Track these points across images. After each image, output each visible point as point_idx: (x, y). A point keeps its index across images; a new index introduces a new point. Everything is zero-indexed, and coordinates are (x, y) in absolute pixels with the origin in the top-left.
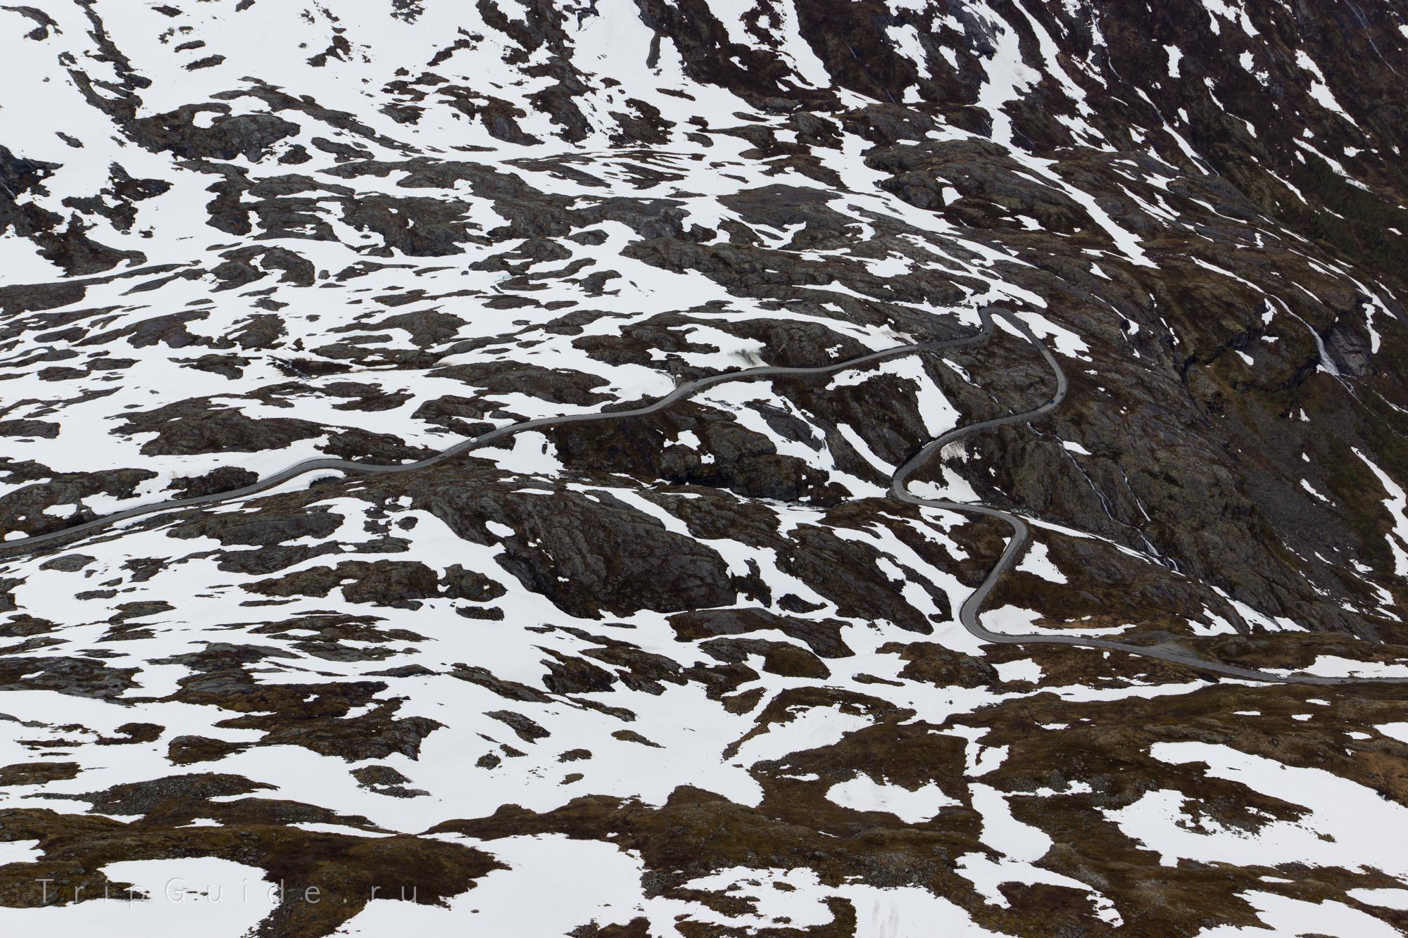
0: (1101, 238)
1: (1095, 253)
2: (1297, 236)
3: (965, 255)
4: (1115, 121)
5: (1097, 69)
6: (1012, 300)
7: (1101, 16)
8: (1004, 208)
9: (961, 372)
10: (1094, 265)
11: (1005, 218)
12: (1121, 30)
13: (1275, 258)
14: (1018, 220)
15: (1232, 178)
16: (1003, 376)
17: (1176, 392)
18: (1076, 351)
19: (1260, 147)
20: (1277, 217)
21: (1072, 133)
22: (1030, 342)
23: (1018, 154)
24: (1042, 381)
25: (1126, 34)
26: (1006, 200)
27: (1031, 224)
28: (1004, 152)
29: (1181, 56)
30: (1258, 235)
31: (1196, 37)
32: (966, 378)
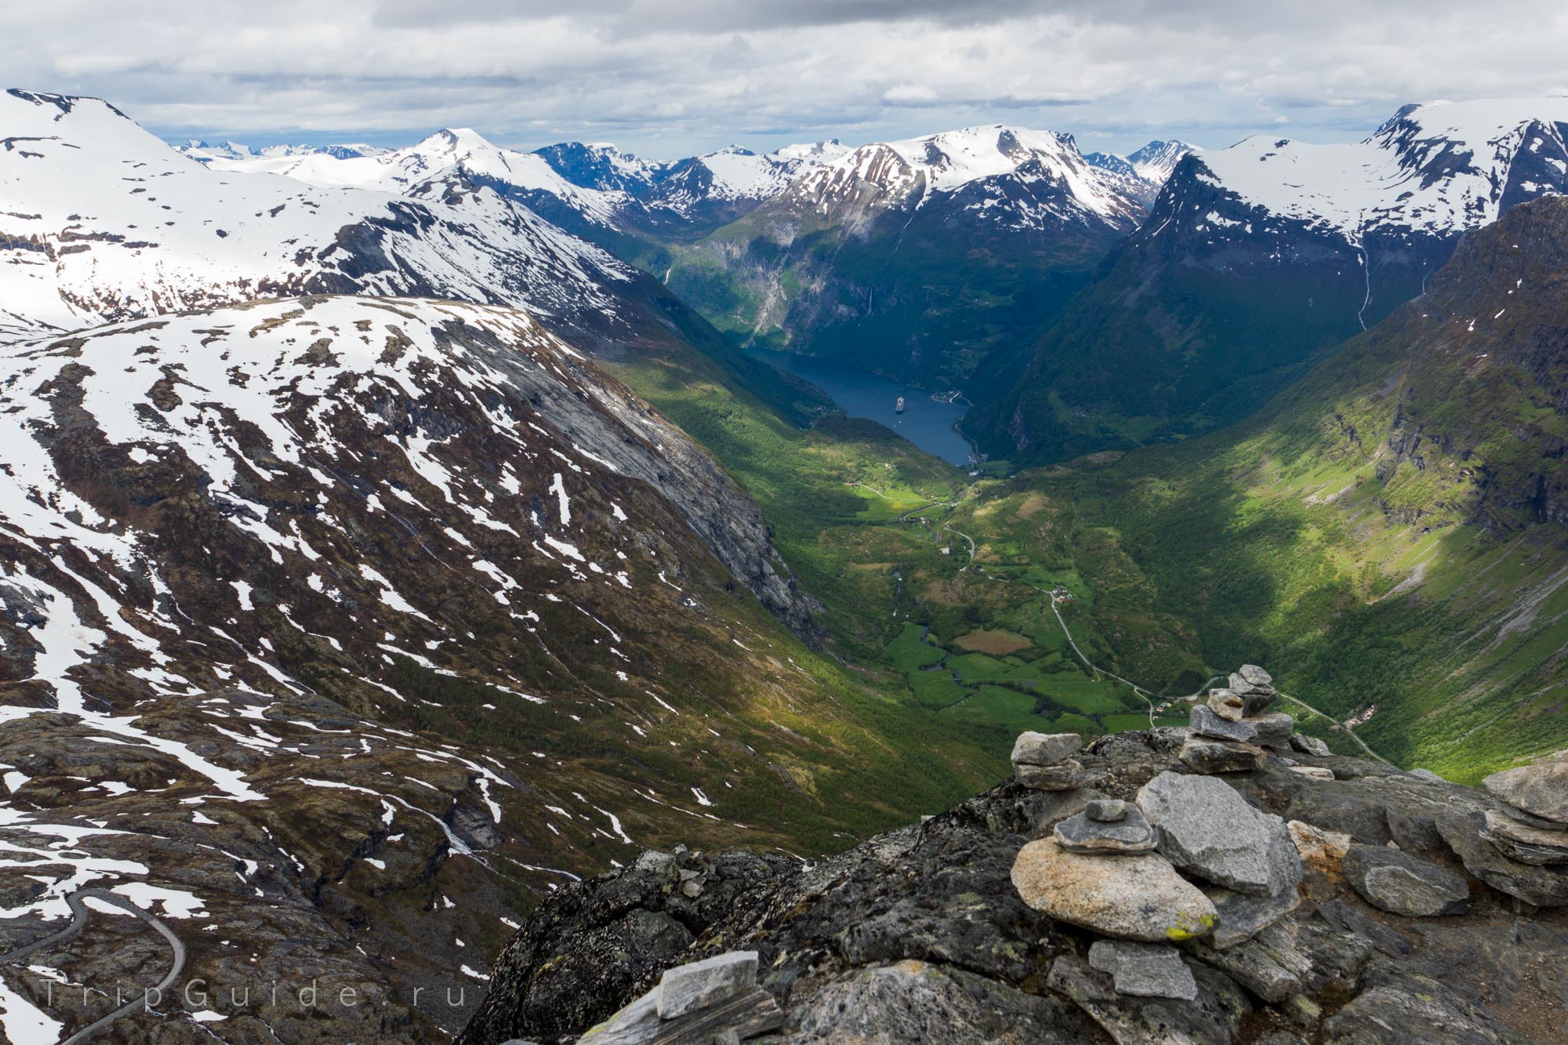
0: (199, 784)
1: (197, 800)
2: (401, 733)
3: (40, 841)
4: (196, 663)
5: (166, 617)
6: (106, 877)
7: (159, 566)
8: (84, 779)
9: (54, 975)
10: (196, 813)
11: (86, 790)
12: (183, 575)
13: (383, 759)
14: (102, 787)
15: (328, 694)
16: (107, 963)
17: (308, 920)
18: (190, 910)
19: (348, 658)
20: (380, 720)
21: (151, 684)
22: (133, 916)
23: (93, 719)
24: (155, 955)
25: (189, 578)
26: (84, 770)
27: (118, 788)
28: (72, 720)
29: (250, 589)
30: (363, 741)
31: (261, 569)
32: (63, 980)
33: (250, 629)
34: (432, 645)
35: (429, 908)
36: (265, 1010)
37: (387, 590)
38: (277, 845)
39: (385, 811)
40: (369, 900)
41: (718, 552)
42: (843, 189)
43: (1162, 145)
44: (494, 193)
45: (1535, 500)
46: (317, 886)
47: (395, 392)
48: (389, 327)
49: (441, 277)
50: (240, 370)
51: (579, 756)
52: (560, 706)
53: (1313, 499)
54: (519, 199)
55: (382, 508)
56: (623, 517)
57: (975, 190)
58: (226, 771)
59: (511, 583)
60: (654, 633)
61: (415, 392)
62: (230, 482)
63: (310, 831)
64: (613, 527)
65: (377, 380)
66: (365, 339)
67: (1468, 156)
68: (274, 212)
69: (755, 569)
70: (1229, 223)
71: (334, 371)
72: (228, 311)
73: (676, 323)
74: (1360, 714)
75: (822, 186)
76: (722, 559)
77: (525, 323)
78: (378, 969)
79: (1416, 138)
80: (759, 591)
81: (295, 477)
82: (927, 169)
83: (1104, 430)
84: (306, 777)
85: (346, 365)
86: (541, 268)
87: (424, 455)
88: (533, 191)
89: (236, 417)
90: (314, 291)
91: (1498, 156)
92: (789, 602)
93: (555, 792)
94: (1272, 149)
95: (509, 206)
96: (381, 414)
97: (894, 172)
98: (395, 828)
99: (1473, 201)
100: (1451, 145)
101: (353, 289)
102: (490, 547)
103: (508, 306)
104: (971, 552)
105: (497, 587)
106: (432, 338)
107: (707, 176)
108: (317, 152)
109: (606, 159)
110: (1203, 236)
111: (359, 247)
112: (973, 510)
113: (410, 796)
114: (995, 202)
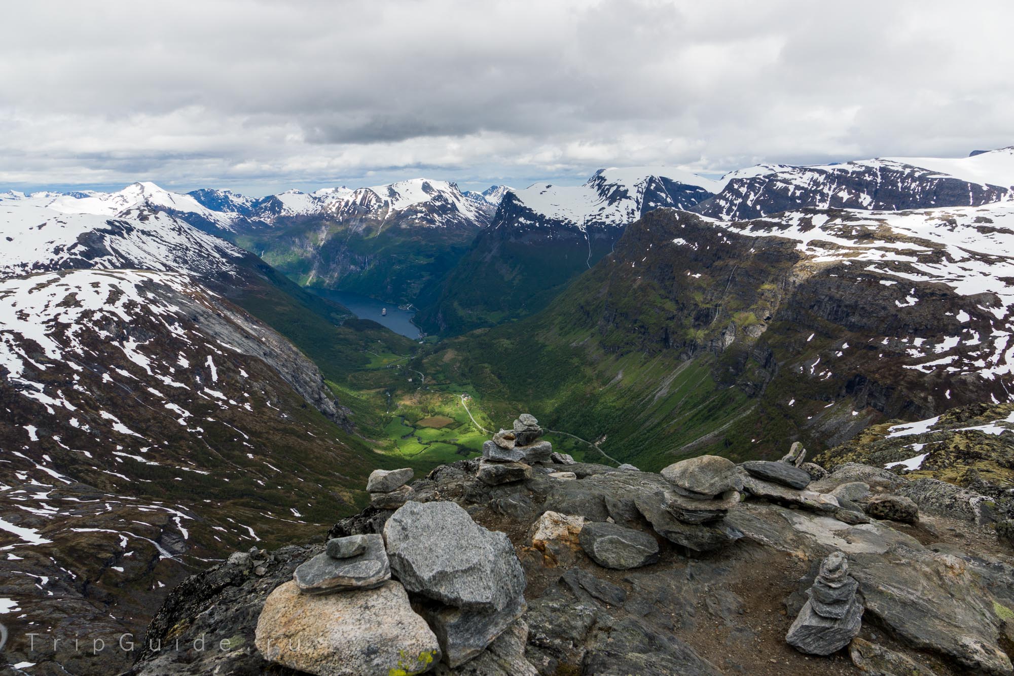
33: (36, 452)
34: (144, 450)
35: (150, 589)
36: (58, 657)
37: (117, 423)
38: (60, 566)
39: (122, 540)
40: (116, 589)
41: (297, 389)
42: (349, 210)
43: (497, 187)
44: (166, 214)
45: (665, 339)
46: (84, 586)
47: (115, 319)
48: (111, 285)
49: (139, 258)
50: (24, 312)
51: (229, 499)
52: (217, 475)
53: (574, 344)
54: (181, 218)
55: (111, 380)
56: (246, 375)
57: (412, 210)
58: (26, 530)
59: (187, 414)
60: (266, 433)
61: (127, 319)
62: (21, 372)
63: (79, 557)
64: (241, 381)
65: (105, 313)
66: (97, 292)
67: (626, 191)
68: (40, 227)
69: (317, 396)
70: (529, 222)
71: (79, 310)
72: (15, 281)
73: (269, 277)
74: (600, 439)
75: (338, 208)
76: (299, 392)
77: (187, 280)
78: (123, 625)
79: (605, 184)
80: (319, 407)
81: (59, 367)
82: (389, 199)
83: (480, 319)
84: (75, 528)
85: (86, 306)
86: (194, 252)
87: (134, 351)
88: (188, 213)
89: (23, 337)
90: (65, 268)
91: (638, 191)
92: (335, 411)
93: (218, 519)
94: (545, 189)
95: (175, 221)
96: (108, 331)
97: (373, 201)
98: (128, 549)
99: (630, 211)
100: (619, 187)
101: (88, 266)
102: (174, 396)
103: (177, 272)
104: (423, 380)
105: (179, 416)
106: (136, 290)
107: (280, 204)
108: (64, 195)
109: (226, 197)
110: (518, 228)
111: (91, 244)
112: (422, 359)
113: (136, 531)
114: (423, 215)
